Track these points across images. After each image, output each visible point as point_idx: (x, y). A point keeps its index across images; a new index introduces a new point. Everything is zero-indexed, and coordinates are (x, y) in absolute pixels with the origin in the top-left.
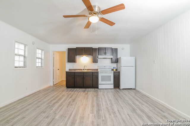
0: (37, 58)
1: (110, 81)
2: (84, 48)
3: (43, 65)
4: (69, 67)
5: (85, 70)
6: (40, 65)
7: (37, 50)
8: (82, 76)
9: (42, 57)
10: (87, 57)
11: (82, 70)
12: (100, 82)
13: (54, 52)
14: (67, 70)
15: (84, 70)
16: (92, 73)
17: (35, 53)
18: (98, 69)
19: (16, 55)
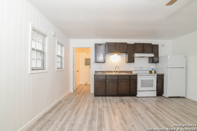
1: (153, 86)
3: (63, 66)
5: (117, 72)
8: (117, 81)
13: (74, 49)
15: (114, 72)
16: (129, 77)
18: (132, 71)
19: (33, 49)
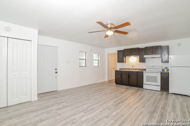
0: (94, 60)
1: (157, 82)
2: (131, 49)
3: (99, 65)
4: (120, 66)
5: (133, 69)
6: (97, 65)
7: (94, 54)
9: (98, 59)
10: (134, 57)
11: (130, 69)
12: (145, 82)
13: (108, 55)
14: (118, 69)
15: (131, 69)
16: (136, 73)
17: (92, 57)
18: (146, 69)
19: (80, 59)
